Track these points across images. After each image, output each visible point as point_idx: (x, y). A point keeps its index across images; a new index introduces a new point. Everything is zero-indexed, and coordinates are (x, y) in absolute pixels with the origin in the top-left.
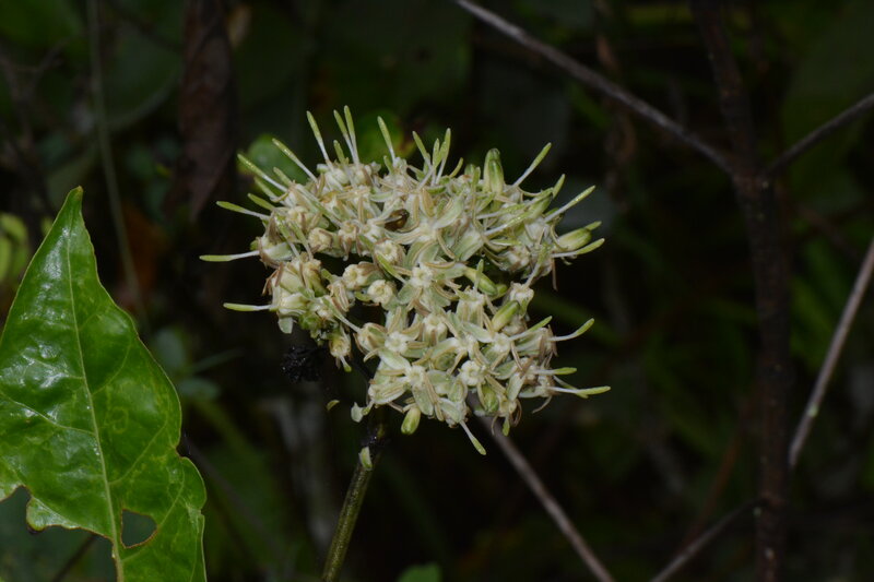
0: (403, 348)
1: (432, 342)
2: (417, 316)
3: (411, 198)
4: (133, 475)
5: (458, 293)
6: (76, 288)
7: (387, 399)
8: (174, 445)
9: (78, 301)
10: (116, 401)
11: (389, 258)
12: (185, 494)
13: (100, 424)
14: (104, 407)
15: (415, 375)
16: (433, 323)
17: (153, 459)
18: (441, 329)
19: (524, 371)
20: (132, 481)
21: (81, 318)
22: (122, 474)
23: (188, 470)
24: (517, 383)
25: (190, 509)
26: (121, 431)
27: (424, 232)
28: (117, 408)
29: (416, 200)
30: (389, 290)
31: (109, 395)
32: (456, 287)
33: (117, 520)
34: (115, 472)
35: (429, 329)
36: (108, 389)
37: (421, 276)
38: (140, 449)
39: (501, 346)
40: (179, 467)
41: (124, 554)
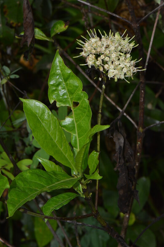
0: (113, 68)
1: (117, 66)
2: (114, 62)
3: (108, 42)
4: (74, 96)
5: (120, 57)
6: (60, 66)
7: (112, 76)
8: (82, 90)
9: (61, 68)
10: (70, 84)
11: (108, 53)
12: (84, 97)
13: (67, 88)
14: (68, 85)
15: (116, 72)
16: (117, 63)
17: (78, 92)
18: (118, 64)
19: (133, 69)
20: (74, 97)
21: (62, 71)
22: (72, 95)
23: (84, 93)
24: (132, 70)
25: (86, 99)
26: (72, 89)
27: (112, 48)
28: (70, 85)
29: (109, 42)
30: (108, 58)
31: (68, 83)
32: (119, 56)
33: (72, 103)
34: (71, 95)
35: (117, 64)
36: (68, 82)
37: (113, 55)
38: (75, 91)
39: (128, 65)
40: (83, 93)
41: (73, 109)
